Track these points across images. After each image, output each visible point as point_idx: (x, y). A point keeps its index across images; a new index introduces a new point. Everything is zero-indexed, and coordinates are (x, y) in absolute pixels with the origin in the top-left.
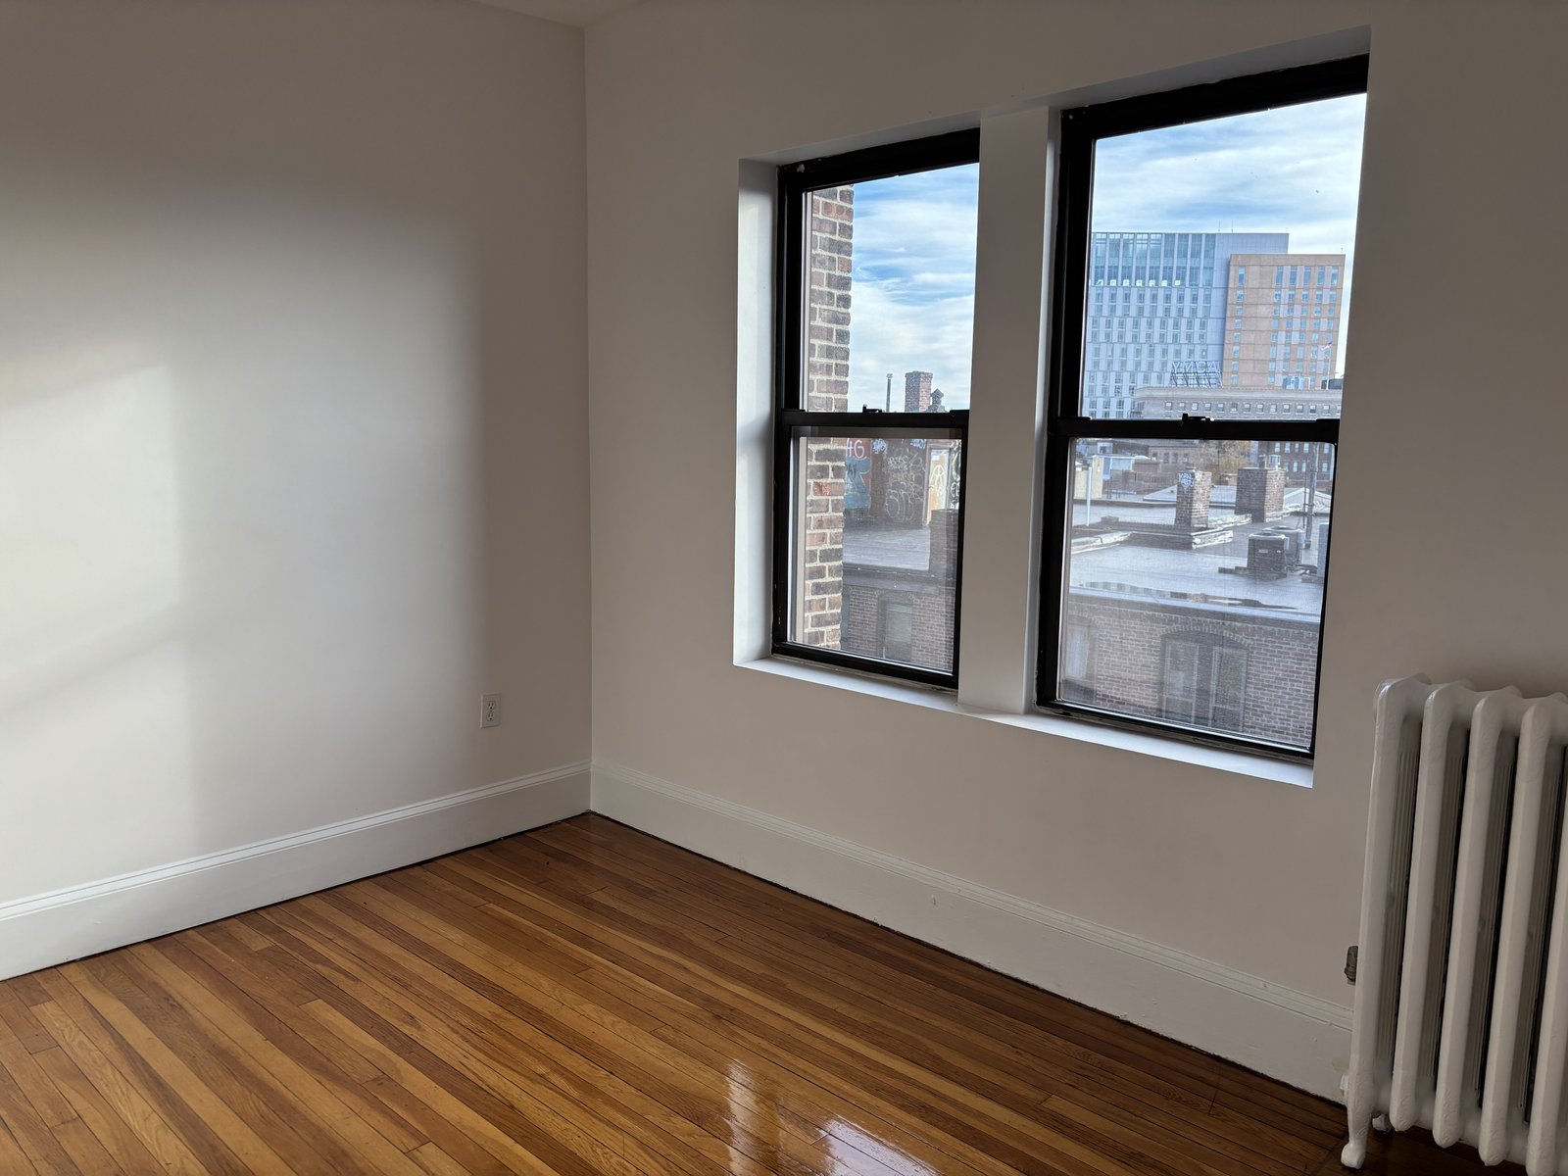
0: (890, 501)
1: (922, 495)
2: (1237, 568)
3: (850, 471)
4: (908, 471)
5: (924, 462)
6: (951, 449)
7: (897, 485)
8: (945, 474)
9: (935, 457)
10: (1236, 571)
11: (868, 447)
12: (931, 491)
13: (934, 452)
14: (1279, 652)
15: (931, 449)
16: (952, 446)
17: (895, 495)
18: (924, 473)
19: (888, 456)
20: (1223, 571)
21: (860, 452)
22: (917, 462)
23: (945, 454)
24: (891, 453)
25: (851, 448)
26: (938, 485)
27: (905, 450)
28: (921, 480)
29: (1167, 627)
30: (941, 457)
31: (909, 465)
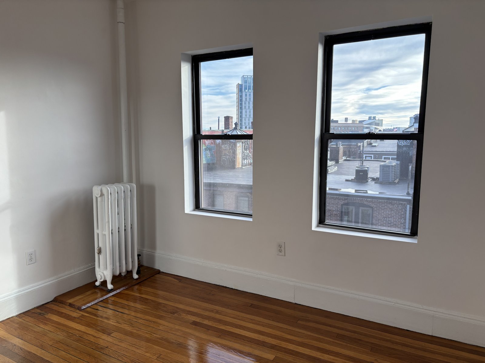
0: (223, 160)
1: (235, 158)
2: (352, 179)
3: (209, 150)
4: (229, 150)
5: (235, 147)
6: (243, 142)
7: (225, 155)
8: (241, 150)
9: (238, 145)
10: (352, 181)
11: (214, 142)
12: (237, 156)
13: (238, 143)
14: (384, 208)
15: (237, 142)
16: (243, 141)
17: (225, 158)
18: (235, 150)
19: (222, 144)
20: (347, 180)
21: (212, 143)
22: (232, 146)
23: (241, 144)
24: (223, 144)
25: (209, 142)
26: (239, 154)
27: (228, 143)
28: (234, 153)
29: (344, 201)
30: (240, 145)
31: (230, 147)
